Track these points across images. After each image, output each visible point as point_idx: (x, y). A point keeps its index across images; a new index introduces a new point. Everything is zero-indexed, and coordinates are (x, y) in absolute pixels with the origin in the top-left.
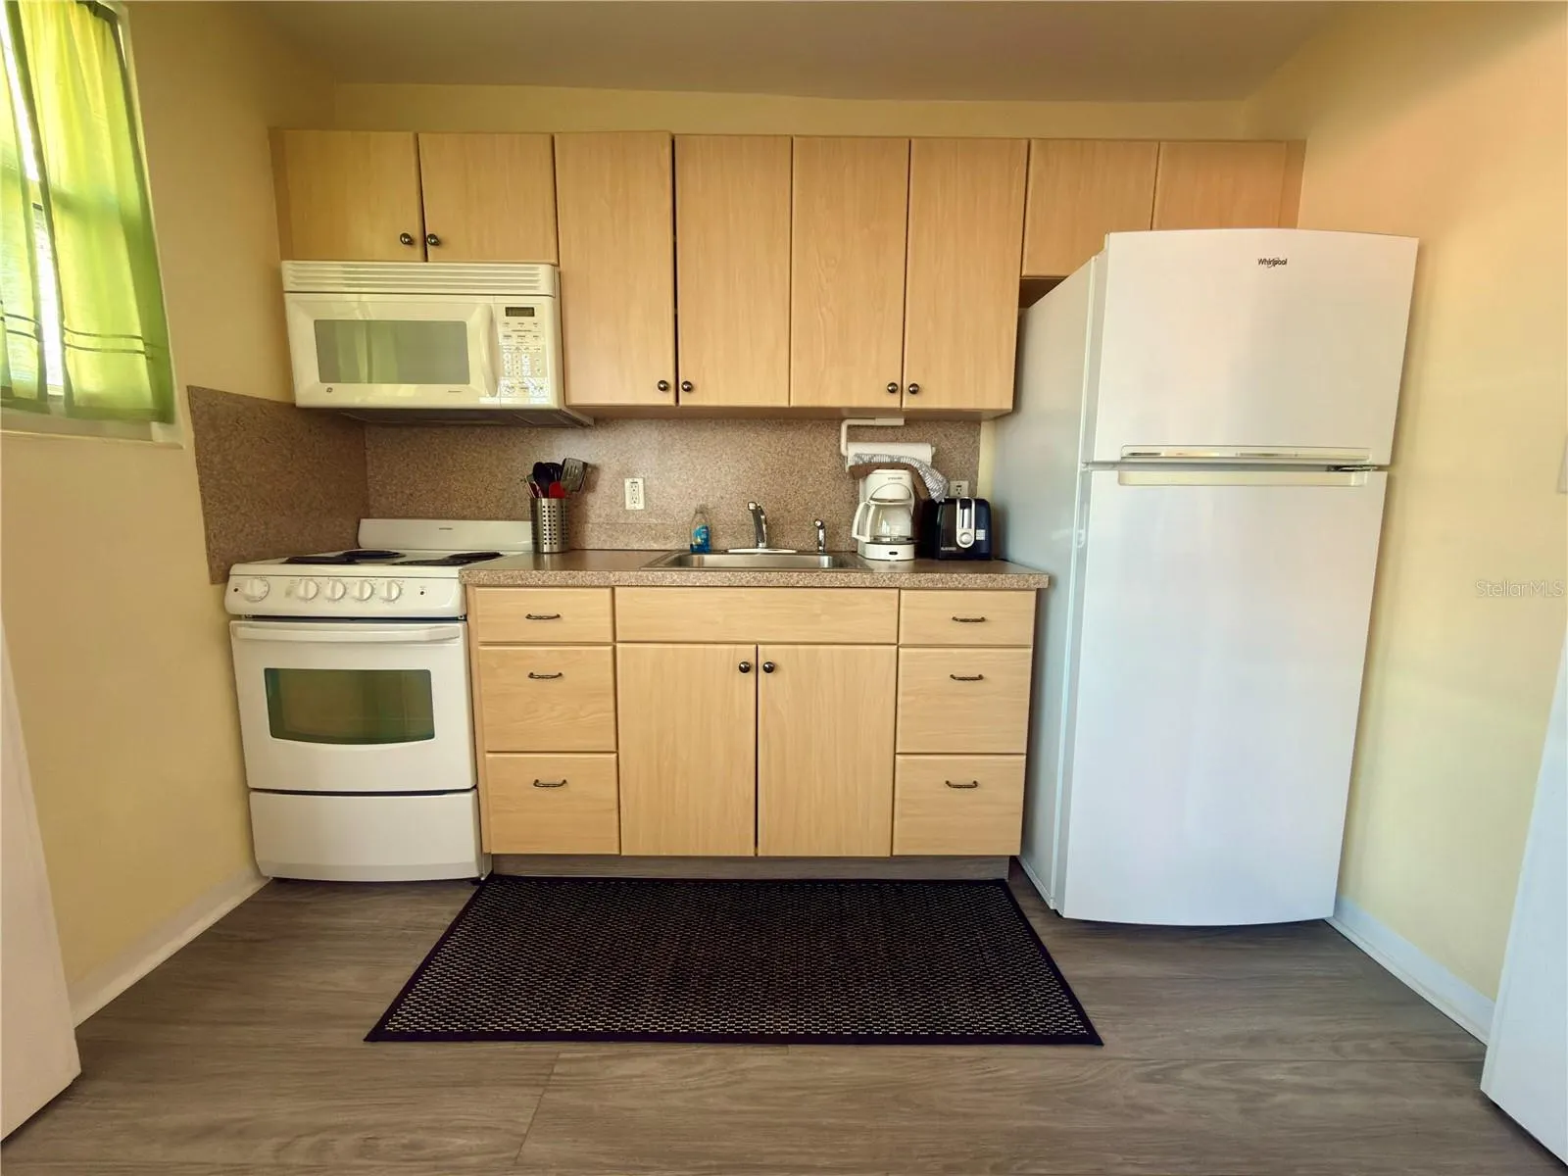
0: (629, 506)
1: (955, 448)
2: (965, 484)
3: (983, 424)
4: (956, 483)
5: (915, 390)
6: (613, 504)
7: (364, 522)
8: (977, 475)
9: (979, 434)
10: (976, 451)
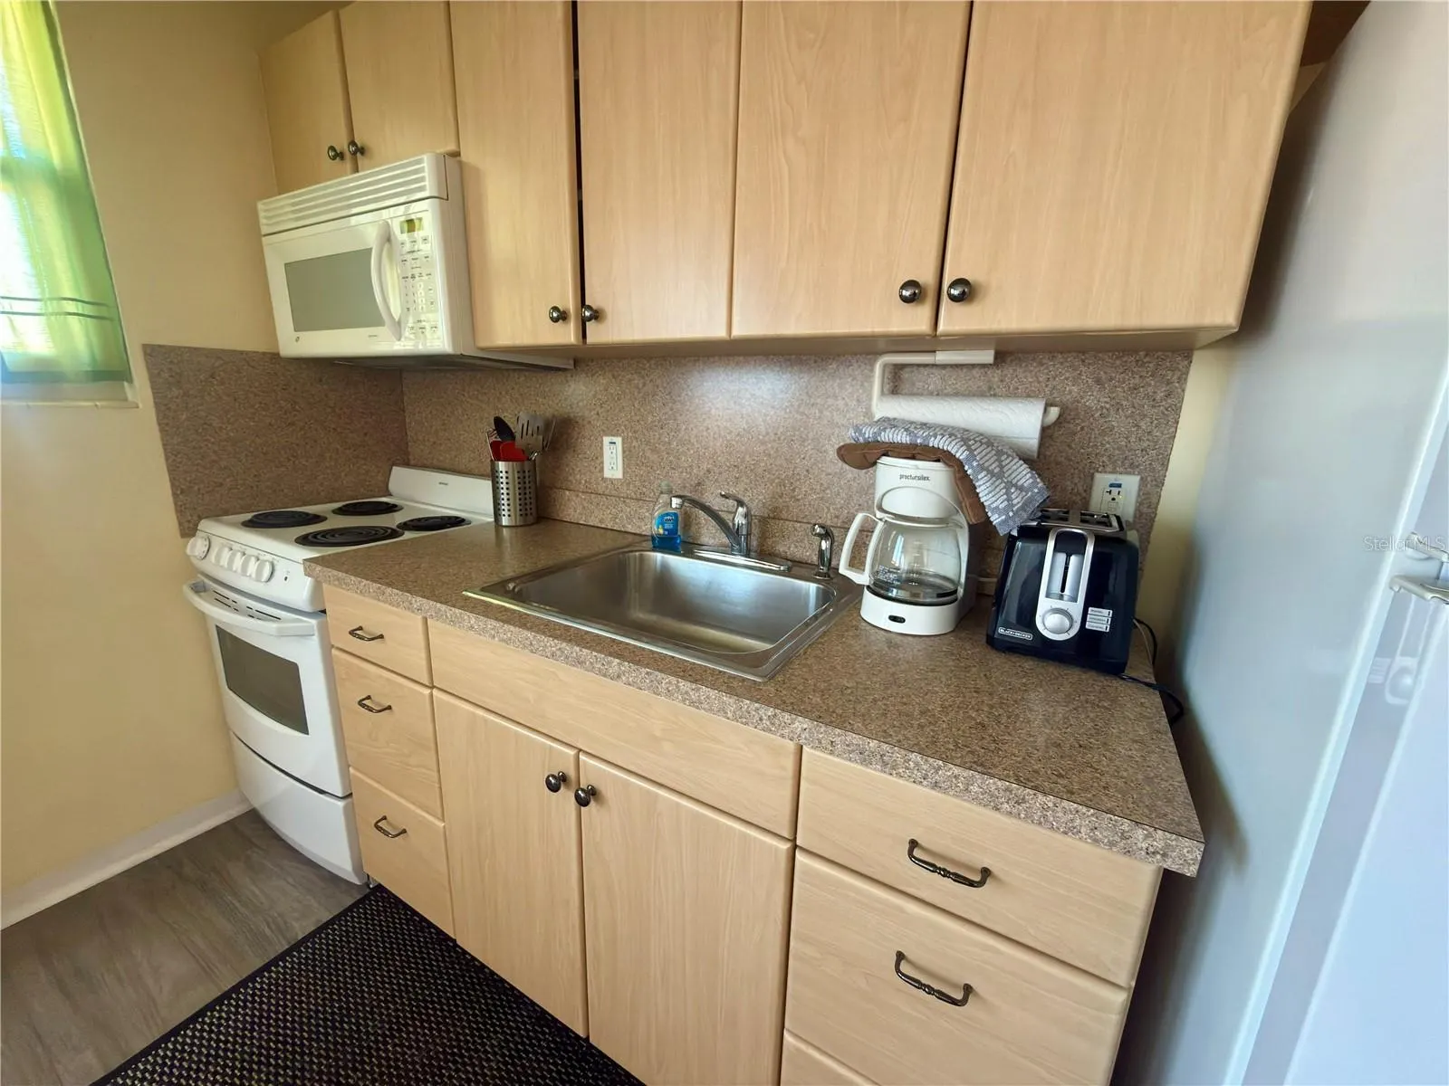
0: (608, 474)
1: (1118, 407)
2: (1131, 483)
3: (1197, 356)
4: (1112, 478)
5: (966, 292)
6: (593, 469)
7: (395, 470)
8: (1165, 465)
9: (1183, 379)
10: (1171, 415)
